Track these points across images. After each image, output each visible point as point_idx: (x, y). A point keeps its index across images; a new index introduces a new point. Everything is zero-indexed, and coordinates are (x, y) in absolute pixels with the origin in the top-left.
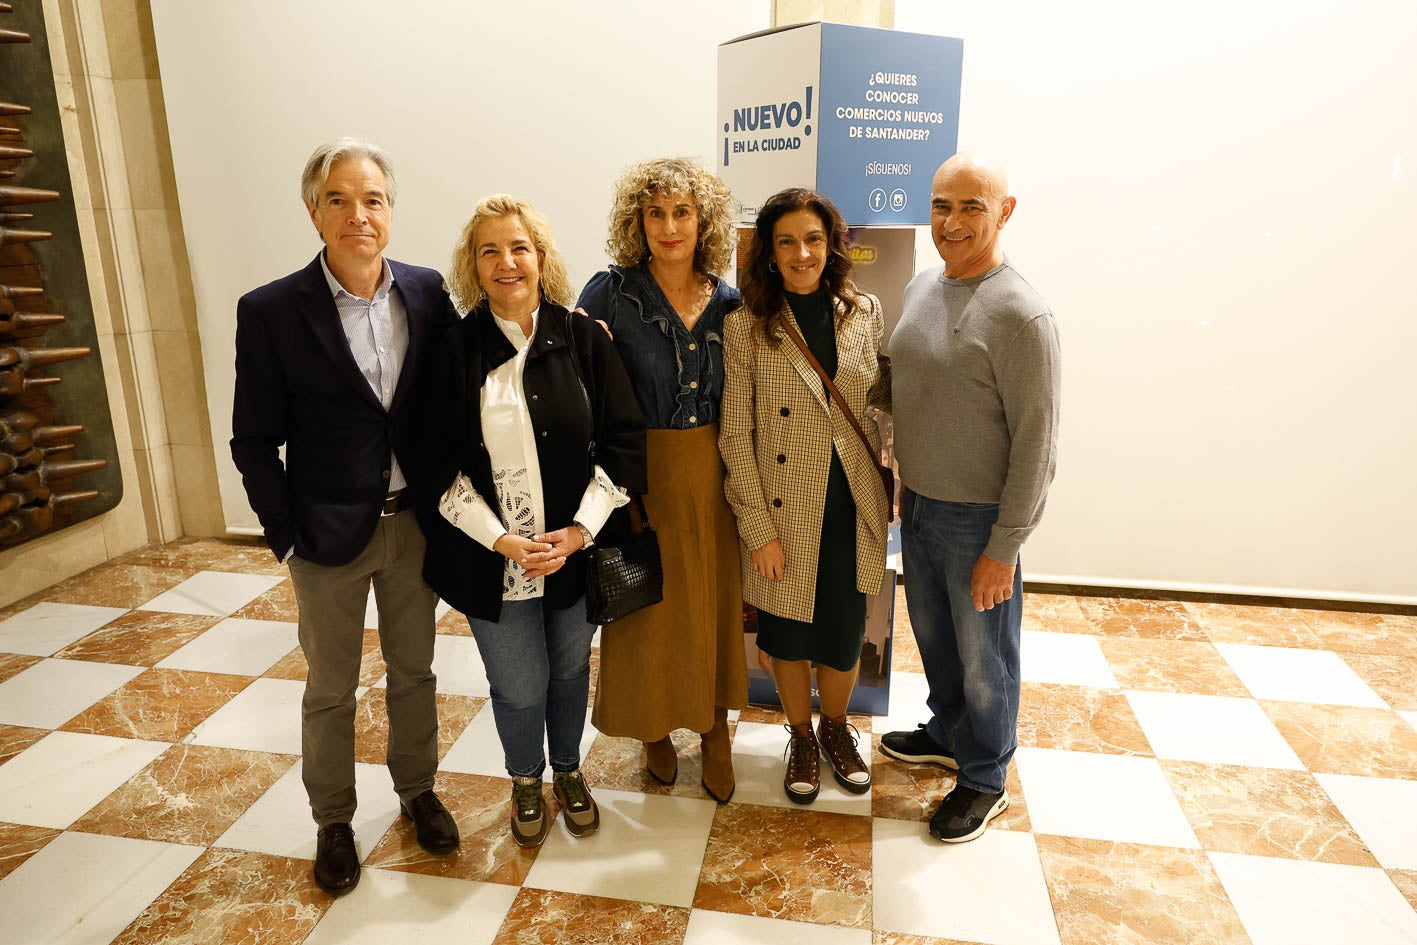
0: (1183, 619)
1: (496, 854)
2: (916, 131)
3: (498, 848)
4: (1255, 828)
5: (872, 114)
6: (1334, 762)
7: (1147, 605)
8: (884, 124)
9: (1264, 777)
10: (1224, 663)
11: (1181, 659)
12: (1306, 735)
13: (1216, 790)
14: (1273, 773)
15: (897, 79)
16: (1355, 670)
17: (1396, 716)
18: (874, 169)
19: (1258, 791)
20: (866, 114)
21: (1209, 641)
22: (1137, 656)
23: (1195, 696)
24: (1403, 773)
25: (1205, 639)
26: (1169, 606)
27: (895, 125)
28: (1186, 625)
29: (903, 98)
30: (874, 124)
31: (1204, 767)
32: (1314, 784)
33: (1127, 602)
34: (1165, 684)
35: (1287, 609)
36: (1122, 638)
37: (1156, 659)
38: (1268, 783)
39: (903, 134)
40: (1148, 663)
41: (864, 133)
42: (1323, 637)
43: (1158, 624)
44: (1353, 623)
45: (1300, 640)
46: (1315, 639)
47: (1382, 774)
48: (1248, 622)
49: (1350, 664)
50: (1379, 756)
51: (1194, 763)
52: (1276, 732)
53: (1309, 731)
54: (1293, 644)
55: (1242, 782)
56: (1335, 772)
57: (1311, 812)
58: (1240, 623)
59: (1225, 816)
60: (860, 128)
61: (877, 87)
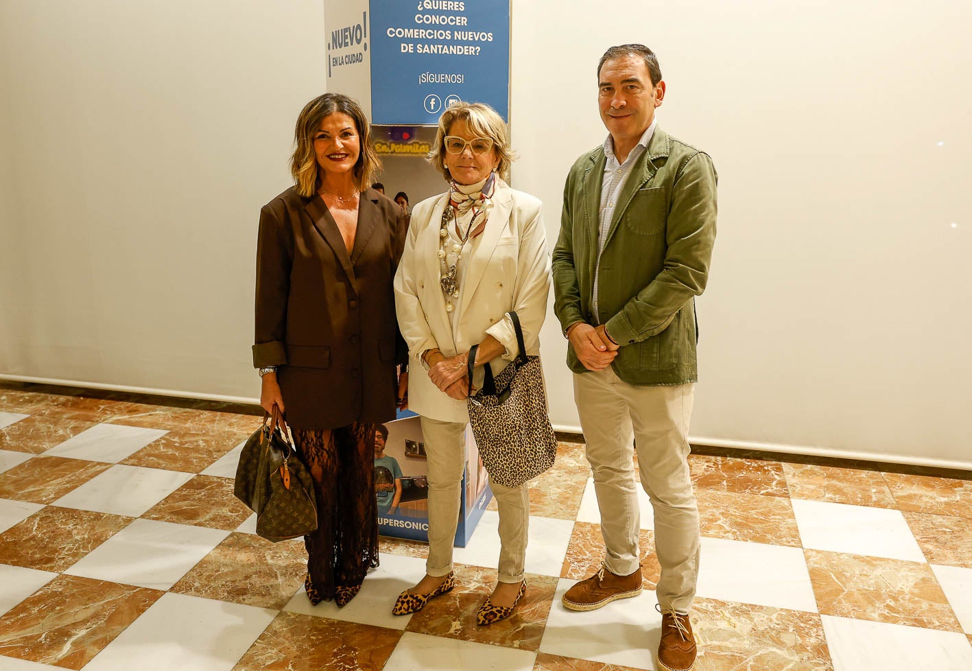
0: (776, 477)
1: (74, 644)
2: (466, 47)
3: (78, 638)
4: (741, 659)
5: (423, 34)
6: (846, 606)
7: (749, 464)
8: (435, 42)
9: (775, 616)
10: (792, 516)
11: (753, 512)
12: (835, 582)
13: (723, 625)
14: (784, 613)
15: (444, 5)
16: (912, 529)
17: (928, 569)
18: (426, 78)
19: (761, 628)
20: (416, 33)
21: (789, 497)
22: (714, 507)
23: (750, 544)
24: (907, 620)
25: (786, 496)
26: (768, 465)
27: (444, 42)
28: (774, 483)
29: (452, 20)
30: (424, 41)
31: (723, 604)
32: (818, 625)
33: (731, 461)
34: (728, 532)
35: (877, 473)
36: (711, 491)
37: (732, 510)
38: (775, 621)
39: (454, 50)
40: (722, 513)
41: (415, 48)
42: (897, 497)
43: (750, 481)
44: (933, 487)
45: (874, 499)
46: (889, 498)
47: (886, 619)
48: (835, 482)
49: (909, 523)
50: (892, 604)
51: (716, 601)
52: (807, 577)
53: (837, 578)
54: (866, 502)
55: (751, 619)
56: (843, 615)
57: (801, 648)
58: (825, 483)
59: (720, 648)
60: (410, 45)
61: (425, 12)
